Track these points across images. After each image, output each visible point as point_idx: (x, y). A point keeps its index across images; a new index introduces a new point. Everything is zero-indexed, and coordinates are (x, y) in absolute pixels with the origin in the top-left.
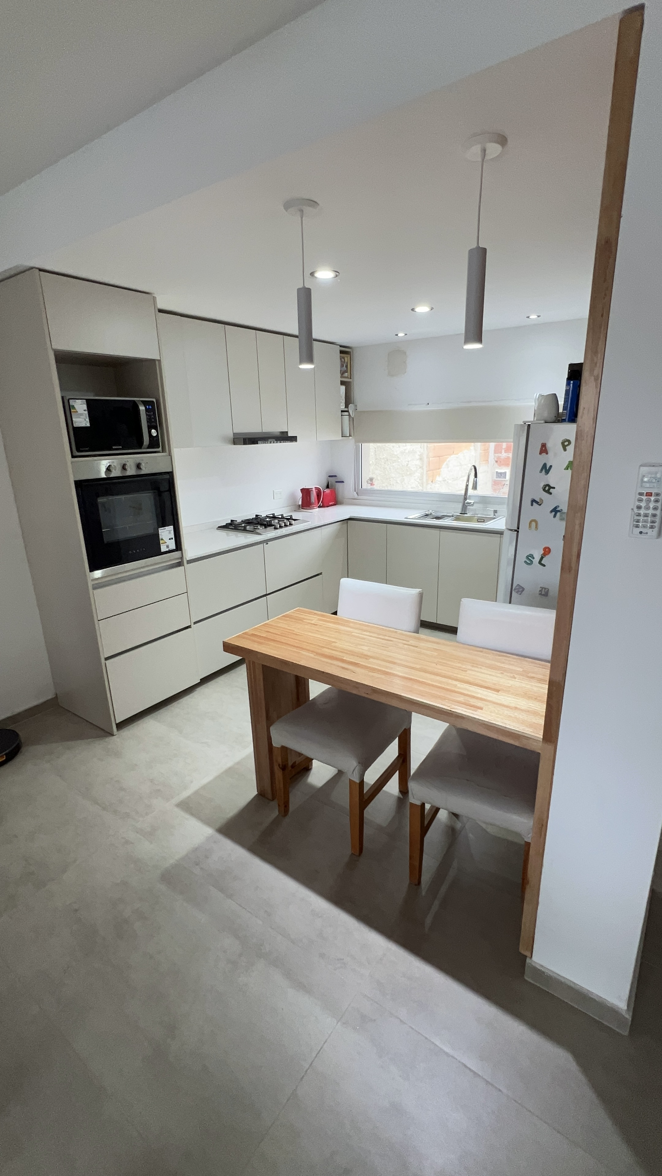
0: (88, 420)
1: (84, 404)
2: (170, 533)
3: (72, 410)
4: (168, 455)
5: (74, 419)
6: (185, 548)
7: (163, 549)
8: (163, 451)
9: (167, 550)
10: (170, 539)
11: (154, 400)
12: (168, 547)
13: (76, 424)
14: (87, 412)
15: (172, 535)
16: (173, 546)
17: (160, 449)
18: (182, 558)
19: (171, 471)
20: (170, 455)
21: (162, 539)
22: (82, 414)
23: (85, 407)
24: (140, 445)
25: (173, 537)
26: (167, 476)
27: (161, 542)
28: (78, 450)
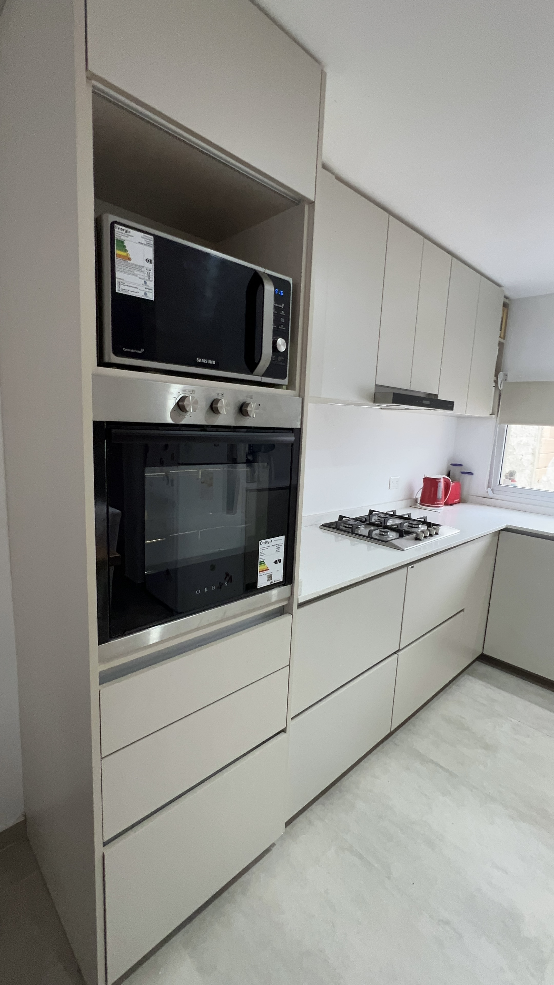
0: (151, 284)
1: (148, 244)
2: (278, 550)
3: (117, 252)
4: (298, 394)
5: (118, 275)
6: (300, 578)
7: (262, 582)
8: (291, 386)
9: (268, 583)
10: (275, 562)
11: (290, 280)
12: (270, 577)
13: (122, 287)
14: (151, 266)
15: (281, 555)
16: (278, 577)
17: (285, 382)
18: (290, 598)
19: (299, 427)
20: (301, 395)
21: (262, 563)
22: (140, 268)
23: (150, 253)
24: (251, 367)
25: (282, 558)
26: (291, 438)
27: (260, 568)
28: (117, 352)
